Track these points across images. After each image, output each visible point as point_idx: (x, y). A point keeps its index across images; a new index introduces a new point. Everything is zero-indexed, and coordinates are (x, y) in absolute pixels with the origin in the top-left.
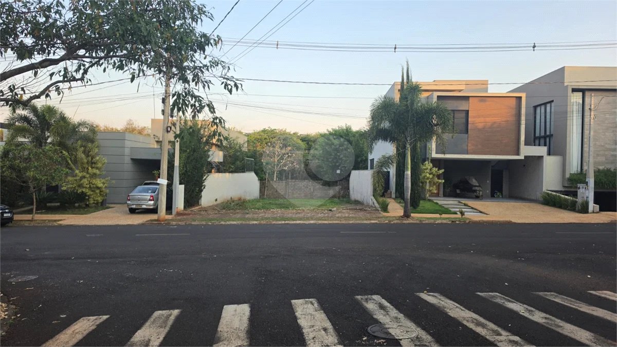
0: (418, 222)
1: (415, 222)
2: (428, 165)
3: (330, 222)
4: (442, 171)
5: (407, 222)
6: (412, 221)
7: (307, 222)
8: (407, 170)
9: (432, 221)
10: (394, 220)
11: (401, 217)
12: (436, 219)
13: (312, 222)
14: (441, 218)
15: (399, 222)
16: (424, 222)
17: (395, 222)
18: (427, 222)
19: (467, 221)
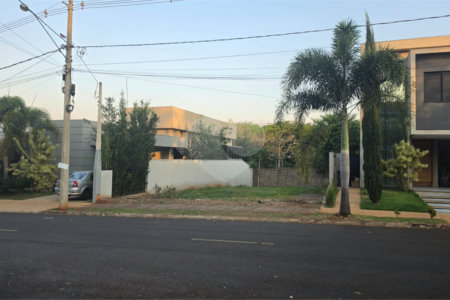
0: (358, 223)
1: (354, 223)
2: (405, 146)
3: (237, 218)
4: (424, 153)
5: (343, 223)
6: (349, 222)
7: (208, 218)
8: (344, 148)
9: (381, 223)
10: (323, 219)
11: (337, 215)
12: (391, 219)
13: (215, 217)
14: (397, 218)
15: (329, 222)
16: (367, 224)
17: (324, 222)
18: (372, 224)
19: (439, 226)
